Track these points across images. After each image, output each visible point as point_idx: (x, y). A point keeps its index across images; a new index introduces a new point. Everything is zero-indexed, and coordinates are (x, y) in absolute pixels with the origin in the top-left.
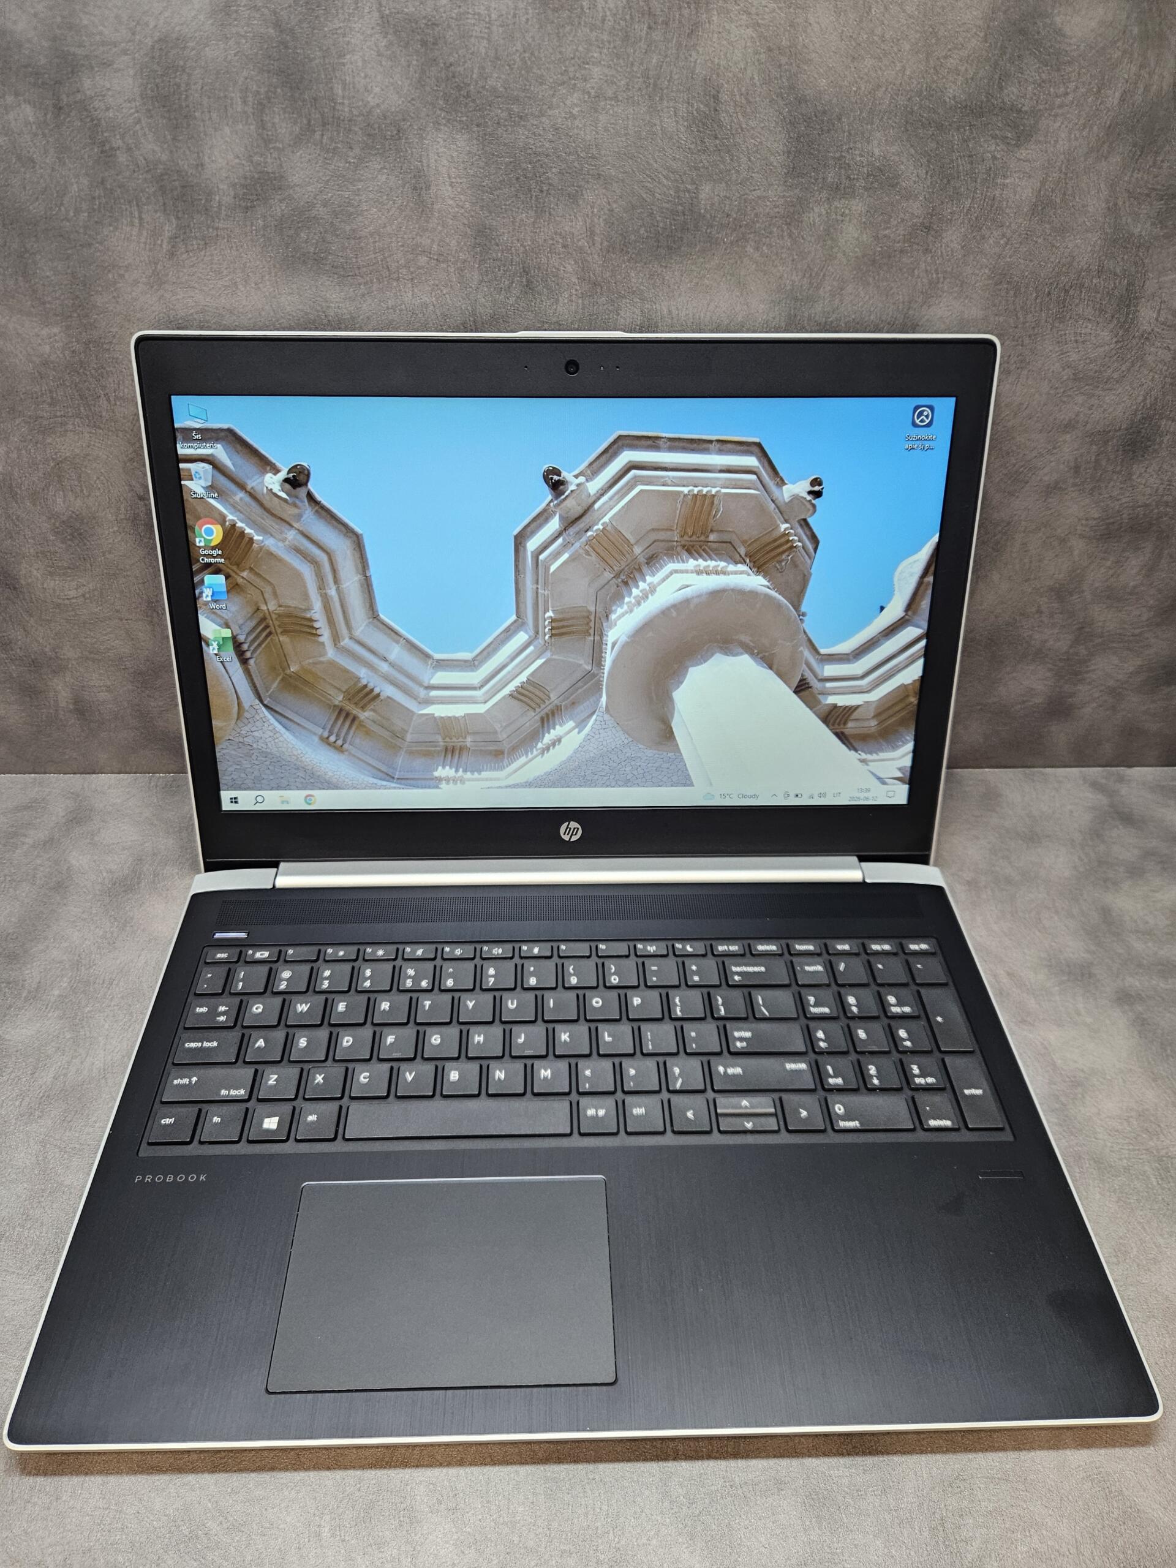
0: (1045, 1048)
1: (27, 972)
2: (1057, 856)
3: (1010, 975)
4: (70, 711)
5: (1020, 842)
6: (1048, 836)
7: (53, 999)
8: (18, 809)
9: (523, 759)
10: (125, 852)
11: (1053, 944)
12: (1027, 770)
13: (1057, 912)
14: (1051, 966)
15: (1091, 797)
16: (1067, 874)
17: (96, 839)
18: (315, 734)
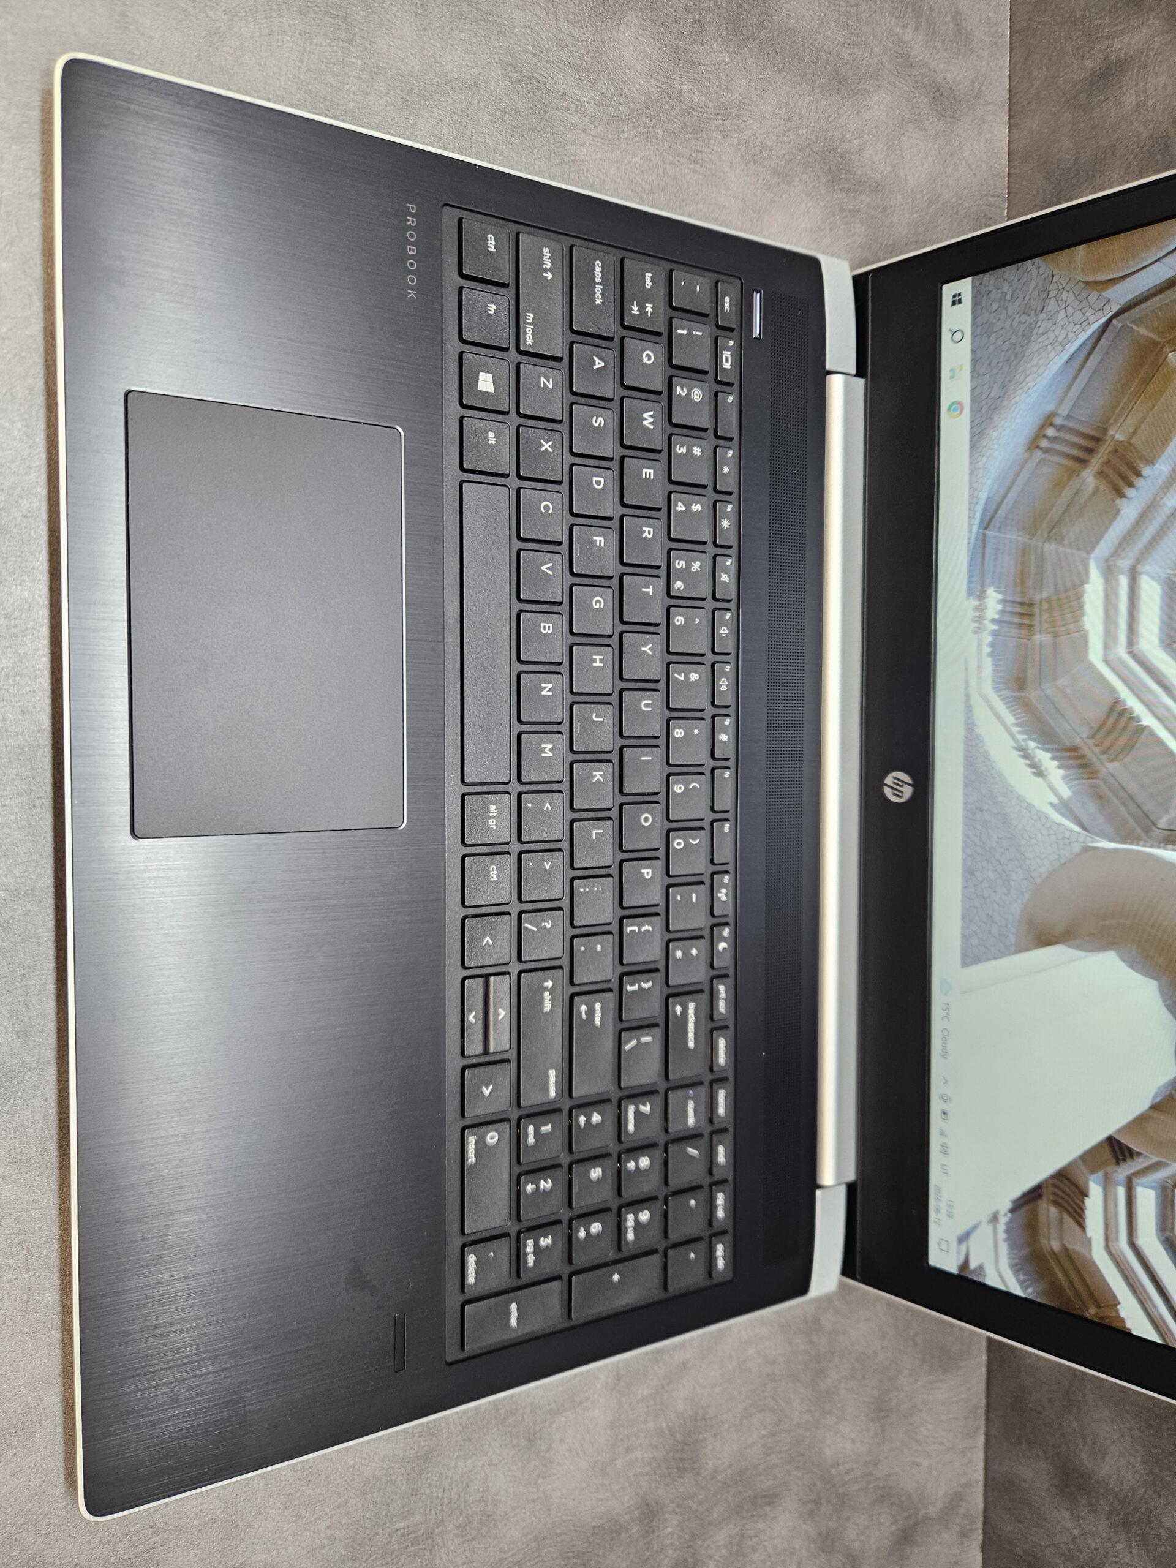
0: (581, 1403)
1: (715, 46)
2: (853, 1441)
3: (684, 1365)
4: (1107, 57)
5: (876, 1393)
6: (883, 1431)
7: (676, 84)
8: (957, 15)
9: (1010, 719)
10: (889, 169)
11: (726, 1426)
12: (982, 1411)
13: (773, 1434)
14: (696, 1420)
15: (939, 1491)
16: (828, 1452)
17: (910, 127)
18: (1059, 404)
